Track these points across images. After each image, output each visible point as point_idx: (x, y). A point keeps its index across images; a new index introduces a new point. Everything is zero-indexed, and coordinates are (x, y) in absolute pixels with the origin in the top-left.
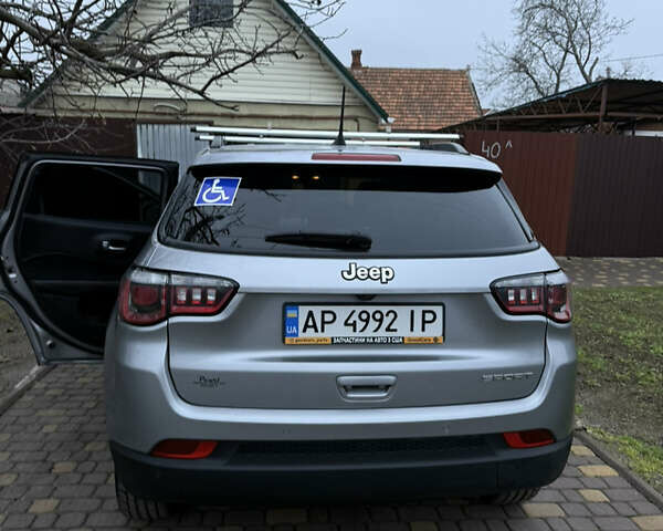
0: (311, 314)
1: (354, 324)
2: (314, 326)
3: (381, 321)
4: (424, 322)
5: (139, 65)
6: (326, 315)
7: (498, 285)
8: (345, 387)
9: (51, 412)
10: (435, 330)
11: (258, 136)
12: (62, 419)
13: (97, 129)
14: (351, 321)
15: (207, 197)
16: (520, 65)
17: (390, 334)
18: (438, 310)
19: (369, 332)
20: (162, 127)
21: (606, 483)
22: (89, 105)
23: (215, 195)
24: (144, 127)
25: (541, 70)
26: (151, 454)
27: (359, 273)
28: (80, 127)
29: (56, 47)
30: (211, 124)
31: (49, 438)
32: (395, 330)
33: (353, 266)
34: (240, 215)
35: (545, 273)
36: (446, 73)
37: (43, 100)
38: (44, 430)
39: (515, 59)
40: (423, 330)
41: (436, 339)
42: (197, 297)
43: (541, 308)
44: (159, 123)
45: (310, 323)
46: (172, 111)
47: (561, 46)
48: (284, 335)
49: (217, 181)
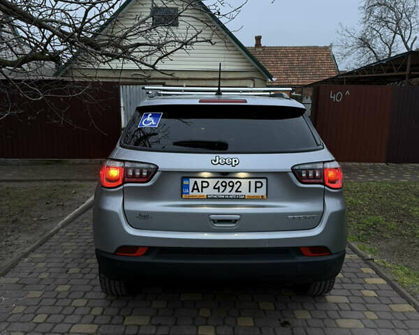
0: (196, 183)
1: (218, 188)
2: (198, 189)
3: (233, 186)
4: (256, 187)
5: (120, 51)
6: (204, 183)
7: (297, 168)
8: (213, 220)
9: (69, 244)
10: (262, 192)
11: (181, 91)
12: (75, 248)
13: (98, 88)
14: (216, 187)
15: (145, 123)
16: (364, 43)
17: (238, 194)
18: (264, 181)
19: (226, 193)
20: (135, 86)
21: (378, 287)
22: (92, 74)
23: (149, 122)
24: (124, 86)
25: (378, 45)
26: (115, 254)
27: (220, 161)
28: (87, 87)
29: (72, 43)
30: (164, 85)
31: (66, 256)
32: (240, 192)
33: (217, 158)
34: (166, 133)
35: (324, 162)
36: (316, 49)
37: (67, 72)
38: (65, 252)
39: (361, 39)
40: (256, 191)
41: (262, 196)
42: (138, 174)
43: (321, 181)
44: (133, 84)
45: (196, 187)
46: (143, 77)
47: (392, 30)
48: (182, 193)
49: (150, 115)
